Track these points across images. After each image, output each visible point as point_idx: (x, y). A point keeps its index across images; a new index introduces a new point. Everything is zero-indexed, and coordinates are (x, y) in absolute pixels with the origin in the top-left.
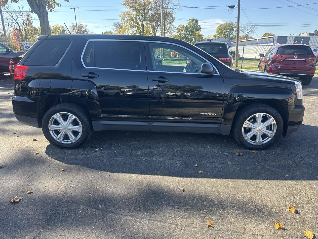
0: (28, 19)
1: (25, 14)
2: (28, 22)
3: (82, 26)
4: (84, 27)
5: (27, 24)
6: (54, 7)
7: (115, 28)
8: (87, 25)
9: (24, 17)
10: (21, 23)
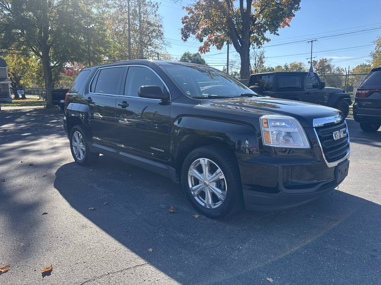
0: (260, 59)
1: (258, 54)
2: (260, 61)
3: (325, 61)
4: (328, 61)
5: (259, 64)
6: (262, 43)
7: (373, 59)
8: (331, 59)
9: (257, 57)
10: (253, 64)
